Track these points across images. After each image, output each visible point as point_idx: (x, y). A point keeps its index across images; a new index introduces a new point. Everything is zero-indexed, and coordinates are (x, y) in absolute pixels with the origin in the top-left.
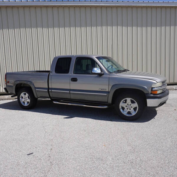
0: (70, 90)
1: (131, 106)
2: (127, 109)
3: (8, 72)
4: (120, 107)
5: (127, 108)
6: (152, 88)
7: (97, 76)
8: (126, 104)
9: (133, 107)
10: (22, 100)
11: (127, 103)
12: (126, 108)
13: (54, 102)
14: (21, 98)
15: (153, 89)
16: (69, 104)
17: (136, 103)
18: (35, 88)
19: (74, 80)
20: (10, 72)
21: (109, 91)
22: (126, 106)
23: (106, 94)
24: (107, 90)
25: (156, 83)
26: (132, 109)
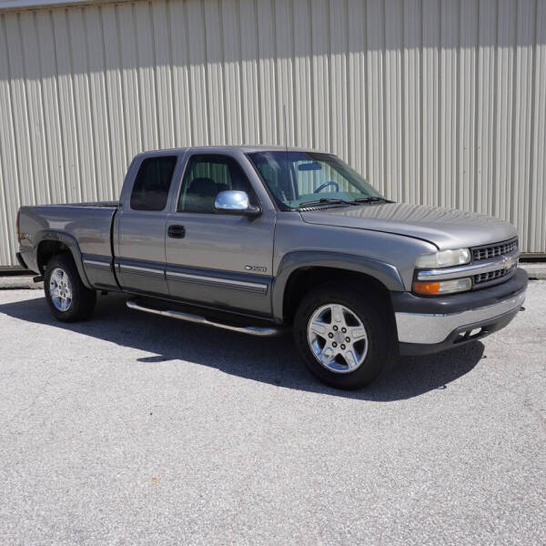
0: (166, 267)
1: (346, 335)
2: (335, 345)
3: (24, 204)
4: (311, 337)
5: (333, 340)
6: (417, 271)
7: (242, 221)
8: (329, 327)
9: (353, 341)
10: (56, 293)
11: (333, 323)
12: (329, 342)
13: (129, 305)
14: (52, 287)
15: (420, 274)
16: (164, 313)
17: (362, 326)
18: (83, 256)
19: (177, 232)
20: (30, 205)
21: (275, 275)
22: (331, 335)
23: (265, 287)
24: (269, 273)
25: (434, 253)
26: (350, 346)
